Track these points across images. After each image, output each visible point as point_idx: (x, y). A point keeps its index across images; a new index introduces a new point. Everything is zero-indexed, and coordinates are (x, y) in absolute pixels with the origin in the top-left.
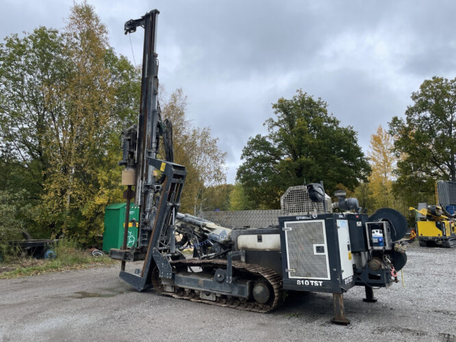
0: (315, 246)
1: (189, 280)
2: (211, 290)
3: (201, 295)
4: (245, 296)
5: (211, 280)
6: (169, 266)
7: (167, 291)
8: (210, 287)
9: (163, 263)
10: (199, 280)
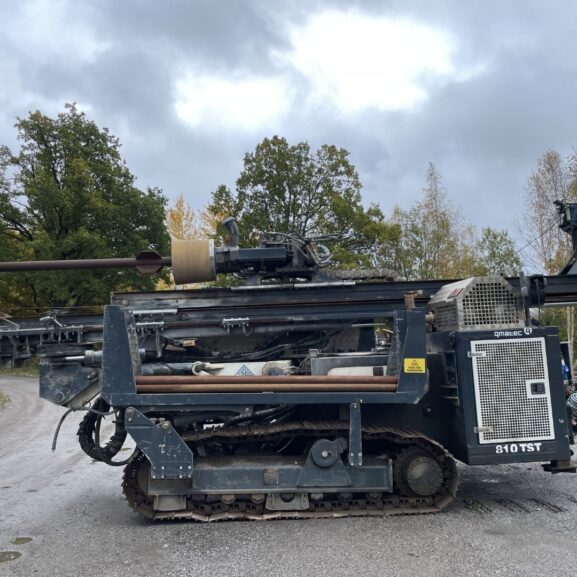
0: (529, 383)
1: (235, 475)
2: (298, 487)
3: (267, 503)
4: (385, 488)
5: (298, 467)
6: (182, 448)
7: (162, 509)
8: (298, 483)
9: (162, 443)
10: (265, 471)
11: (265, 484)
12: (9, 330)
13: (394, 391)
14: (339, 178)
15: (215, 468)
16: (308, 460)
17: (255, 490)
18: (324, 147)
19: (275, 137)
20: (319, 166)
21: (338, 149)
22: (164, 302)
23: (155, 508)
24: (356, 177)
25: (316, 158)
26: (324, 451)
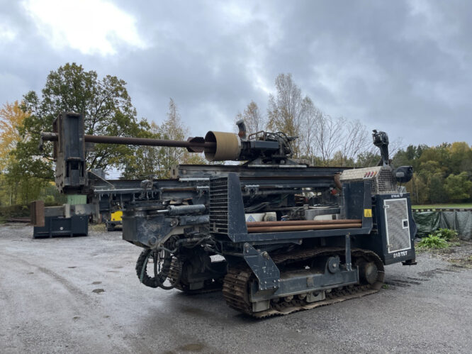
0: (403, 221)
1: (294, 283)
2: (322, 286)
3: (308, 298)
4: (355, 282)
5: (320, 275)
6: (274, 268)
7: (257, 311)
8: (322, 284)
9: (265, 265)
10: (307, 278)
11: (308, 287)
12: (109, 190)
13: (361, 227)
14: (117, 98)
15: (284, 280)
16: (326, 270)
17: (302, 291)
18: (108, 76)
19: (74, 64)
20: (104, 88)
21: (119, 79)
22: (208, 172)
23: (254, 311)
24: (130, 99)
25: (102, 83)
26: (334, 263)
